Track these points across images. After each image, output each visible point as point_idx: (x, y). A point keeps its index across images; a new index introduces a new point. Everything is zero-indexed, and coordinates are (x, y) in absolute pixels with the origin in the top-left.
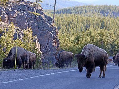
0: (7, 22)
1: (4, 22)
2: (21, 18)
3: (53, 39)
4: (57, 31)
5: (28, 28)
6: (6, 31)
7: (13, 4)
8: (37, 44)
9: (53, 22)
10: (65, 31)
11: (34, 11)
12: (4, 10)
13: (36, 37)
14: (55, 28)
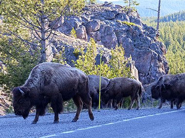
0: (85, 39)
1: (81, 38)
2: (107, 31)
3: (157, 62)
4: (163, 49)
5: (117, 46)
6: (83, 52)
7: (94, 11)
8: (133, 71)
9: (158, 35)
10: (178, 48)
11: (127, 20)
12: (79, 21)
13: (130, 59)
14: (161, 43)
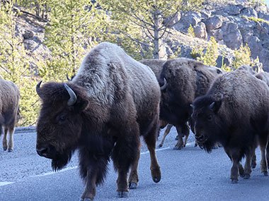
0: (204, 38)
1: (200, 37)
2: (230, 28)
5: (242, 45)
6: (202, 54)
7: (214, 5)
11: (254, 15)
12: (198, 17)
13: (257, 61)
